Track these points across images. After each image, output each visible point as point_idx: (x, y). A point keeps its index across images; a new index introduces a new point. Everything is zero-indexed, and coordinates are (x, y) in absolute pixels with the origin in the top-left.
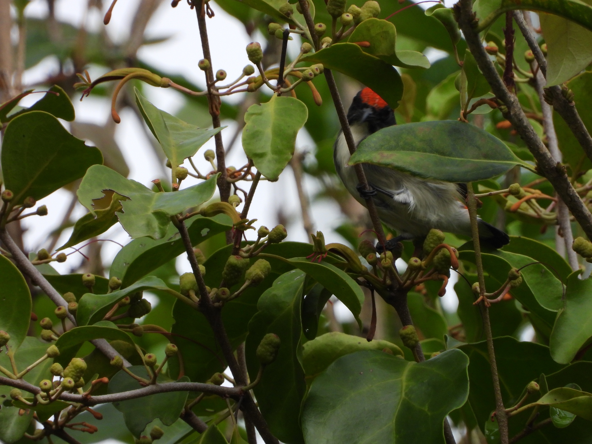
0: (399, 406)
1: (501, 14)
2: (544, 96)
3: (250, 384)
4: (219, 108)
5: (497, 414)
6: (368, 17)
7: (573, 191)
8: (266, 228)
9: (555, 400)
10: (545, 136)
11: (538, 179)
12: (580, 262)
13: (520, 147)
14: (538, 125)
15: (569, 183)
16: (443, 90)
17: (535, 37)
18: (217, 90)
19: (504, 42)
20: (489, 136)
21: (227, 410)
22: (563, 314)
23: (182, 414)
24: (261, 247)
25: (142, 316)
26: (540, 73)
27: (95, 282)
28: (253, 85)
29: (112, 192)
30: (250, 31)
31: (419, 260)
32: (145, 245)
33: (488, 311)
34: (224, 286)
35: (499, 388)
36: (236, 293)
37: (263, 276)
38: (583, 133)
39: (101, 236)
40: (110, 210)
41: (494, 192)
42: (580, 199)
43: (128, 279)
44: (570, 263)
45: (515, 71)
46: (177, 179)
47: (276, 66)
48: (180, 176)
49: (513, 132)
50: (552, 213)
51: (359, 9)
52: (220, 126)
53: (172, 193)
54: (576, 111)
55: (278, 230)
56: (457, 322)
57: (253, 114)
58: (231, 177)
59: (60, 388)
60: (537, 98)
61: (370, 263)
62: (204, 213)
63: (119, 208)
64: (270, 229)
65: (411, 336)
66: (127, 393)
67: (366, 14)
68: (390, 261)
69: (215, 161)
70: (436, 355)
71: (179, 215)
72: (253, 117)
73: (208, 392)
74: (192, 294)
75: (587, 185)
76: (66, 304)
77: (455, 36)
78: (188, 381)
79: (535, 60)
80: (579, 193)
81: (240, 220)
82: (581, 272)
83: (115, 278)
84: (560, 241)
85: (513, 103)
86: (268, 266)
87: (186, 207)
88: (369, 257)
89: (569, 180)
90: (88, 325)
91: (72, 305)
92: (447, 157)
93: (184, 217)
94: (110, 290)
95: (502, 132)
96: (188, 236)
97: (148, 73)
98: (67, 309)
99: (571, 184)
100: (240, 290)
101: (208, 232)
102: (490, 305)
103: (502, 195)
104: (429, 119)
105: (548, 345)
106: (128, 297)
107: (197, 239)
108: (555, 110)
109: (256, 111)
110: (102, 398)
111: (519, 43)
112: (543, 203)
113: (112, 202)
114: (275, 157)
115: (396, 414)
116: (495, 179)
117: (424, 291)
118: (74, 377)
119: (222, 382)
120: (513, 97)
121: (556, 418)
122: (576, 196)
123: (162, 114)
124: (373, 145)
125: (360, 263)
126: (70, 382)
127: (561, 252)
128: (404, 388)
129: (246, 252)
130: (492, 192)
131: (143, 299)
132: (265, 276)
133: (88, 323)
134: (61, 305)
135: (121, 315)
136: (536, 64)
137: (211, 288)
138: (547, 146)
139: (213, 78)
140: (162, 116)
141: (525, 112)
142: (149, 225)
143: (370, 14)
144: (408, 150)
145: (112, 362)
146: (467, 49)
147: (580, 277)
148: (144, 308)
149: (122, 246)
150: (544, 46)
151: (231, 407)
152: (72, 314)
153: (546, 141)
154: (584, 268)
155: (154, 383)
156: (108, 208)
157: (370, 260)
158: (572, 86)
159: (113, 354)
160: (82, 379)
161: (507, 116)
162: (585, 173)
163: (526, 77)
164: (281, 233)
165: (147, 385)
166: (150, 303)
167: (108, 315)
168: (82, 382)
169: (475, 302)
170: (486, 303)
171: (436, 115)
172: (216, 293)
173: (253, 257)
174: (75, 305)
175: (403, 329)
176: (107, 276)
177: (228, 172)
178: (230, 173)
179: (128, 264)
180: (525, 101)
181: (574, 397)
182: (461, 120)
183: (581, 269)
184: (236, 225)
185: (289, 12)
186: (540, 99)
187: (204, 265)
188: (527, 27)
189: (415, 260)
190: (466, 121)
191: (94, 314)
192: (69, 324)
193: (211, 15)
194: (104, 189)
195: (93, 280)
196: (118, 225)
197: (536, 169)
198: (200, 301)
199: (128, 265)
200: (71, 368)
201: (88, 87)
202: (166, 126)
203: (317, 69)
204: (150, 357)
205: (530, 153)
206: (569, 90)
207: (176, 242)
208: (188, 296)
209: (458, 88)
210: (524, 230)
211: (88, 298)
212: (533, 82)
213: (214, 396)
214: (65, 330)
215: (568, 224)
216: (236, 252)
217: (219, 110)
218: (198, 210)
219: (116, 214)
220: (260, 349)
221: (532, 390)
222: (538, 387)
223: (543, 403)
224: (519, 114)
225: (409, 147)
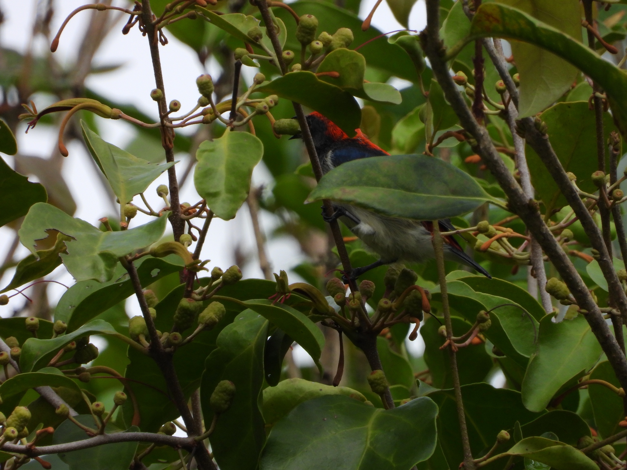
0: (363, 456)
1: (470, 41)
2: (516, 129)
3: (205, 433)
4: (172, 141)
5: (464, 465)
6: (340, 45)
7: (546, 229)
8: (220, 269)
9: (527, 450)
10: (517, 171)
11: (510, 217)
12: (554, 304)
13: (491, 183)
14: (509, 159)
15: (542, 221)
16: (409, 122)
17: (506, 66)
18: (171, 122)
19: (473, 72)
20: (457, 171)
21: (179, 461)
22: (536, 359)
23: (131, 466)
24: (215, 289)
25: (88, 362)
26: (512, 105)
27: (39, 326)
28: (209, 116)
29: (56, 231)
30: (203, 59)
31: (389, 302)
32: (92, 286)
33: (455, 356)
34: (176, 330)
35: (467, 437)
36: (188, 338)
37: (217, 320)
38: (557, 167)
39: (47, 277)
40: (55, 250)
41: (462, 230)
42: (554, 237)
43: (74, 323)
44: (543, 305)
45: (486, 102)
46: (126, 217)
47: (229, 97)
48: (129, 214)
49: (483, 167)
50: (525, 253)
51: (330, 37)
52: (173, 161)
53: (120, 233)
54: (550, 144)
55: (233, 271)
56: (423, 367)
57: (204, 151)
58: (184, 214)
59: (3, 438)
60: (508, 131)
61: (338, 303)
62: (154, 253)
63: (64, 248)
64: (224, 270)
65: (379, 381)
66: (74, 444)
67: (338, 42)
68: (358, 301)
69: (168, 196)
70: (407, 402)
71: (128, 256)
72: (206, 154)
73: (159, 442)
74: (143, 339)
75: (562, 223)
76: (9, 349)
77: (420, 65)
78: (138, 431)
79: (507, 91)
80: (552, 231)
81: (192, 261)
82: (554, 315)
83: (60, 322)
84: (533, 281)
85: (483, 136)
86: (222, 309)
87: (135, 247)
88: (337, 297)
89: (543, 217)
90: (32, 372)
91: (14, 350)
92: (413, 194)
93: (133, 257)
94: (54, 334)
95: (470, 167)
96: (138, 278)
97: (97, 104)
98: (9, 354)
99: (544, 222)
100: (193, 334)
101: (158, 273)
102: (457, 350)
103: (471, 233)
104: (394, 153)
105: (520, 390)
106: (74, 342)
107: (147, 280)
108: (528, 143)
109: (208, 148)
110: (46, 449)
111: (489, 72)
112: (515, 242)
113: (57, 241)
114: (230, 196)
115: (360, 464)
116: (463, 216)
117: (389, 335)
118: (17, 426)
119: (174, 431)
120: (482, 130)
121: (531, 467)
122: (550, 234)
123: (111, 147)
124: (334, 180)
125: (327, 303)
126: (13, 432)
127: (534, 294)
128: (369, 437)
129: (200, 294)
130: (459, 230)
131: (90, 344)
132: (220, 319)
133: (32, 369)
134: (3, 351)
135: (66, 361)
136: (507, 95)
137: (163, 332)
138: (520, 181)
139: (166, 109)
140: (110, 150)
141: (496, 145)
142: (94, 267)
143: (342, 42)
144: (372, 185)
145: (58, 411)
146: (433, 79)
147: (553, 320)
148: (92, 352)
149: (67, 287)
150: (516, 76)
151: (183, 458)
152: (14, 360)
153: (518, 177)
154: (557, 311)
155: (101, 433)
156: (53, 248)
157: (338, 300)
158: (545, 118)
159: (59, 402)
160: (26, 429)
161: (476, 150)
162: (559, 211)
163: (497, 108)
164: (236, 275)
165: (95, 435)
166: (97, 348)
167: (53, 361)
168: (25, 432)
169: (441, 346)
170: (453, 348)
171: (401, 149)
172: (167, 338)
173: (206, 299)
174: (17, 351)
175: (372, 374)
176: (53, 320)
177: (183, 209)
178: (184, 209)
179: (74, 306)
180: (495, 133)
181: (546, 447)
182: (426, 153)
183: (554, 311)
184: (187, 266)
185: (258, 36)
186: (512, 132)
187: (155, 308)
188: (498, 56)
189: (385, 301)
190: (432, 155)
191: (38, 360)
192: (11, 370)
193: (165, 42)
194: (48, 228)
195: (37, 324)
196: (61, 266)
197: (507, 206)
198: (150, 346)
199: (74, 308)
200: (15, 417)
201: (34, 118)
202: (114, 161)
203: (271, 102)
204: (98, 405)
205: (501, 189)
206: (542, 122)
207: (124, 283)
208: (138, 341)
209: (423, 120)
210: (495, 270)
211: (32, 343)
212: (504, 114)
213: (165, 446)
214: (7, 377)
215: (541, 264)
216: (188, 295)
217: (173, 143)
218: (149, 250)
219: (60, 256)
220: (215, 397)
221: (502, 439)
222: (508, 437)
223: (514, 453)
224: (489, 148)
225: (373, 183)
